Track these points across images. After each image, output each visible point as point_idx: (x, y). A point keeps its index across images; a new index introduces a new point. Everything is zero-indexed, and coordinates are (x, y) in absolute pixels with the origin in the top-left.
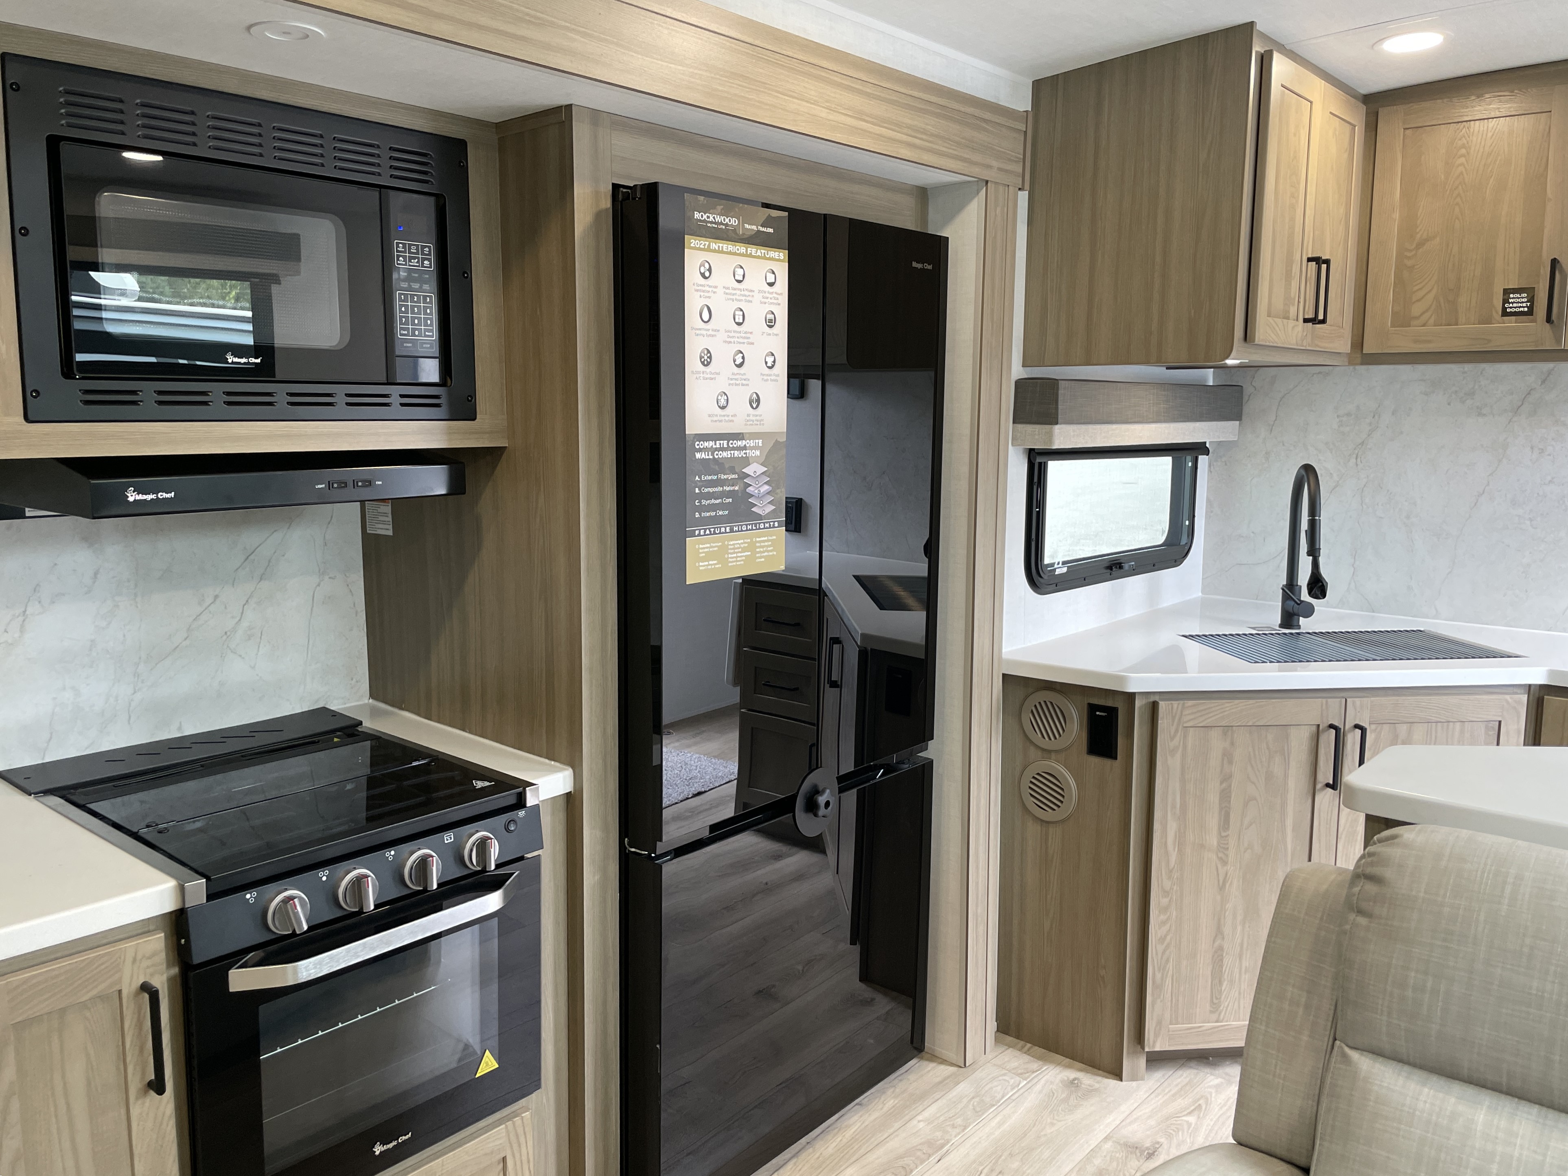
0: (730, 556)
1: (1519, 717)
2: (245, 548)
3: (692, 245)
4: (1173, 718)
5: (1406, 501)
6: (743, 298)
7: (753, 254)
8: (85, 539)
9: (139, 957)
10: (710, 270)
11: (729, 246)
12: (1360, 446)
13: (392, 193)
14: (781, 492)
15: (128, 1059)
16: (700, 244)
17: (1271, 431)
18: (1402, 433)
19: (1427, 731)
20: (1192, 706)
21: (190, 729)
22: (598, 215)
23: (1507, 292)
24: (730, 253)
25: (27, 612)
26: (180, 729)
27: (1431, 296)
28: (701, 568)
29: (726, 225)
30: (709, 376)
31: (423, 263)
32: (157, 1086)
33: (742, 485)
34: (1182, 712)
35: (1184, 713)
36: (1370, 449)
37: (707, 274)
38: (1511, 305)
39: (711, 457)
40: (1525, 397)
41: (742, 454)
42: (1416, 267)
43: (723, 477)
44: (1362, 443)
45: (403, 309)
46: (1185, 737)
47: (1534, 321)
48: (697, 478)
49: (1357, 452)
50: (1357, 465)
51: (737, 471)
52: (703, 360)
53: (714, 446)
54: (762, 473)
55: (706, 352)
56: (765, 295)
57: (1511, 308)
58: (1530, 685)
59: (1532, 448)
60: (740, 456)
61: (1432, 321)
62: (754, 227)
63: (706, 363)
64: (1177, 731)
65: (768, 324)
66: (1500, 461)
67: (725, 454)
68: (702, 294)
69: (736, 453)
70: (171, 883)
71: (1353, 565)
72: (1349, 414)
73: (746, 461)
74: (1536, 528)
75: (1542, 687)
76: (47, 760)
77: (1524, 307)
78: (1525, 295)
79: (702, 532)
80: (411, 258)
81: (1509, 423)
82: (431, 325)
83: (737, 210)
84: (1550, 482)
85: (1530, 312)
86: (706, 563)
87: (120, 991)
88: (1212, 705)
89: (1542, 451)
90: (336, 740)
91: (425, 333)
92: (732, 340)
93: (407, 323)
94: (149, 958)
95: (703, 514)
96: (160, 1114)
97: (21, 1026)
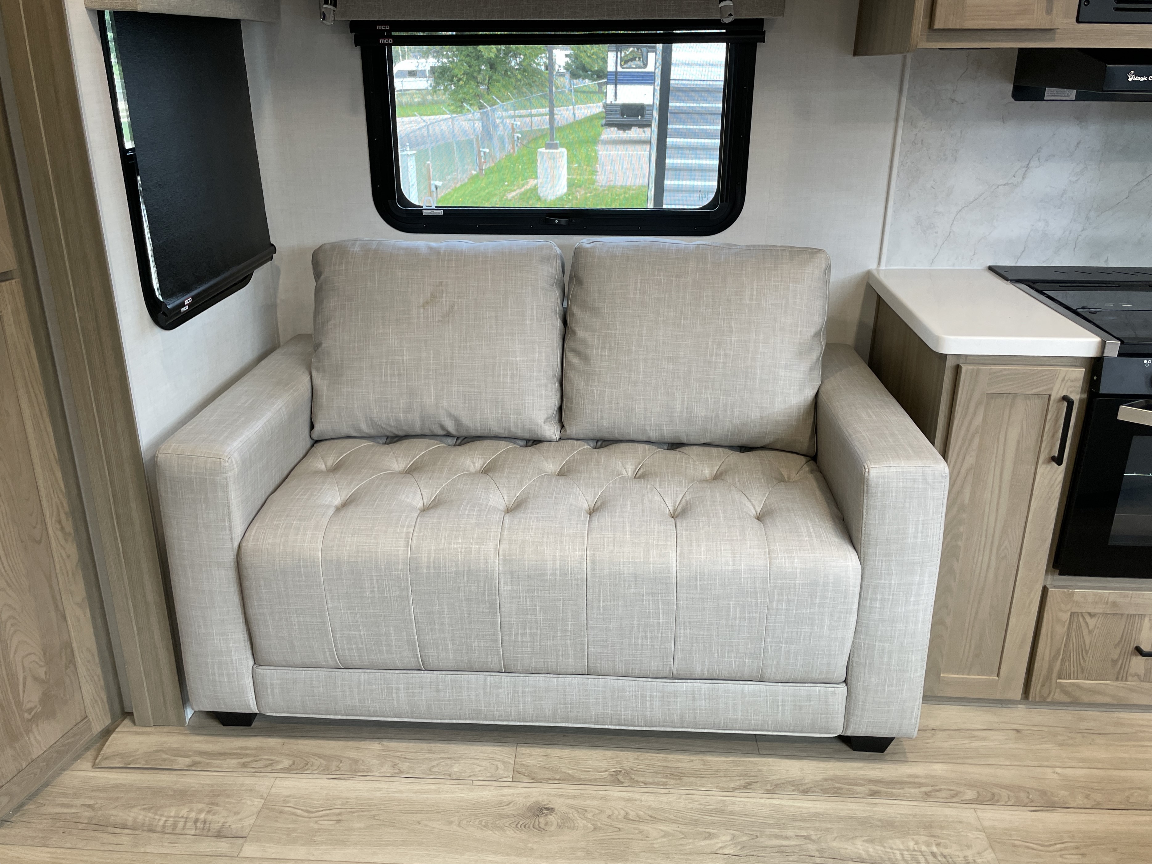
8: (1077, 119)
9: (1066, 379)
15: (1045, 438)
21: (1114, 263)
25: (1030, 165)
26: (1106, 261)
32: (1058, 460)
70: (1098, 339)
76: (1020, 264)
87: (1050, 396)
94: (1072, 381)
96: (1054, 478)
97: (991, 396)
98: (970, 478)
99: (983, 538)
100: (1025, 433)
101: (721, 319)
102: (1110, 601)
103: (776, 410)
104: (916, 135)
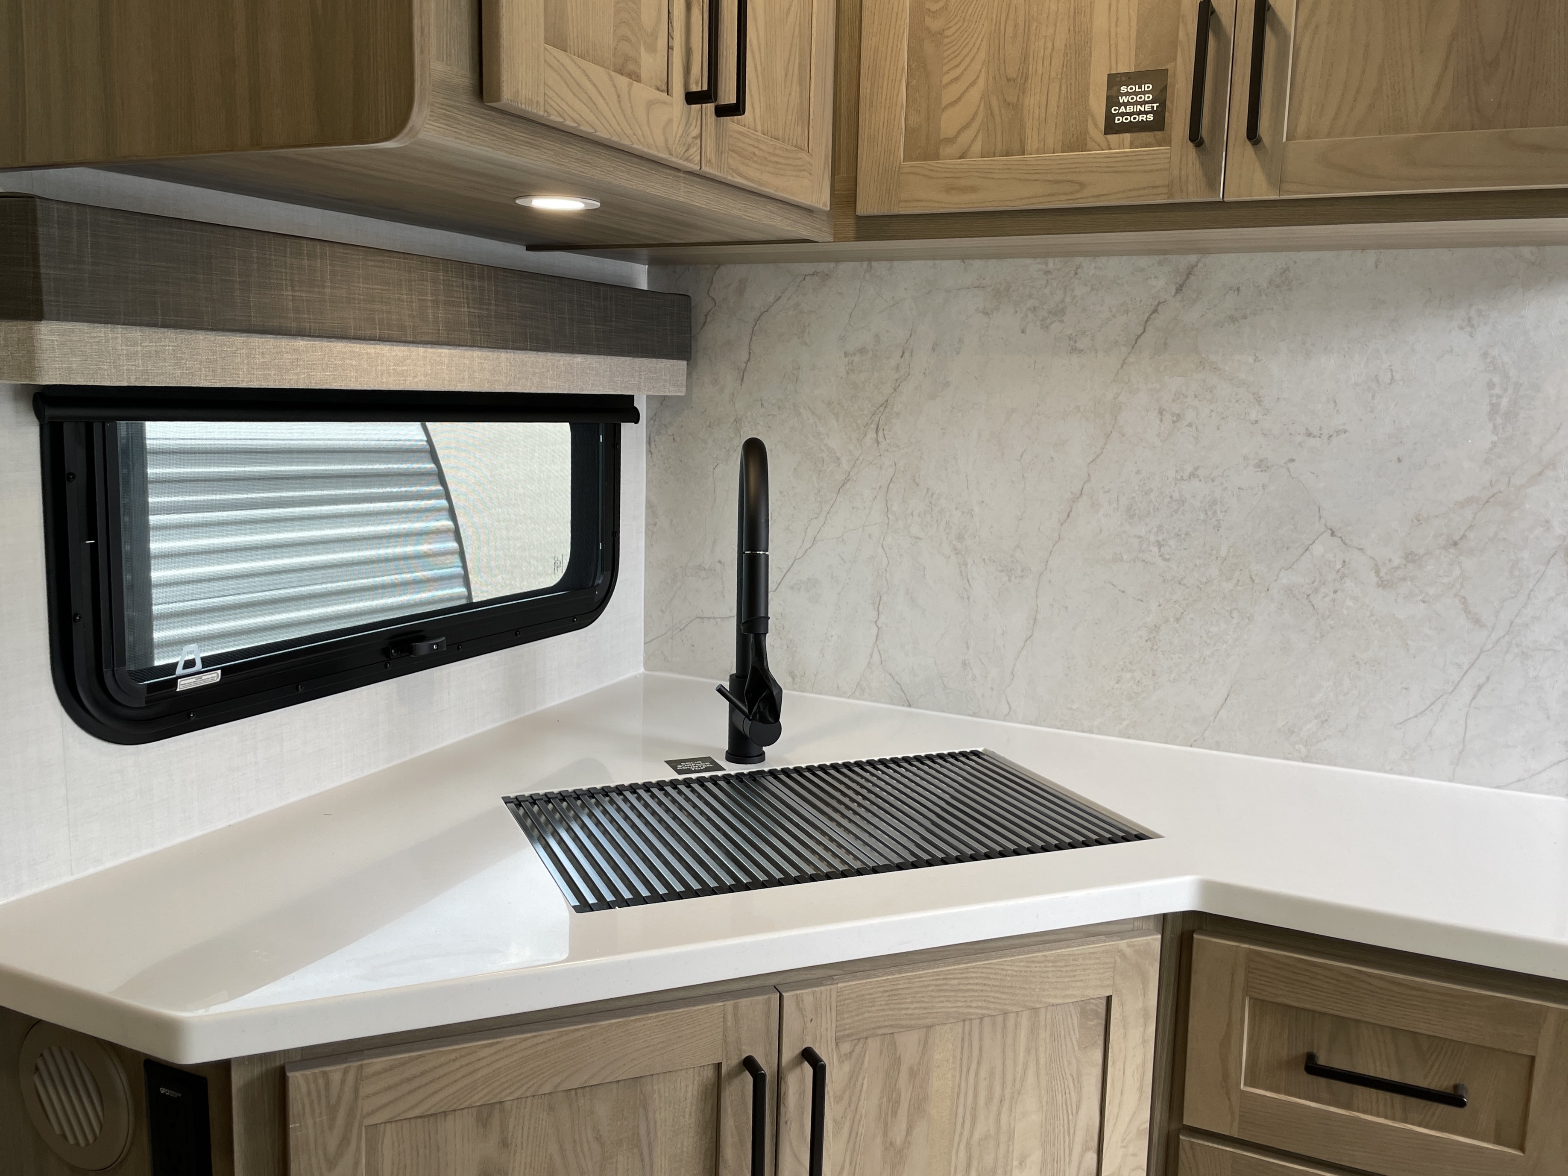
1: (1145, 983)
4: (333, 1110)
5: (956, 509)
12: (882, 409)
17: (742, 380)
18: (947, 384)
19: (963, 1039)
20: (385, 1070)
23: (1115, 81)
27: (975, 94)
34: (356, 1090)
35: (362, 1094)
36: (898, 414)
38: (1123, 109)
40: (1149, 318)
42: (948, 33)
44: (886, 404)
46: (373, 1150)
47: (1167, 142)
49: (877, 419)
50: (878, 442)
57: (1122, 115)
58: (1165, 916)
59: (1161, 412)
61: (977, 147)
64: (344, 1141)
66: (1108, 436)
71: (876, 622)
72: (862, 351)
74: (1168, 560)
75: (1186, 915)
77: (1146, 113)
78: (1147, 87)
81: (1122, 366)
84: (1192, 475)
85: (1159, 124)
88: (443, 1059)
89: (1179, 417)
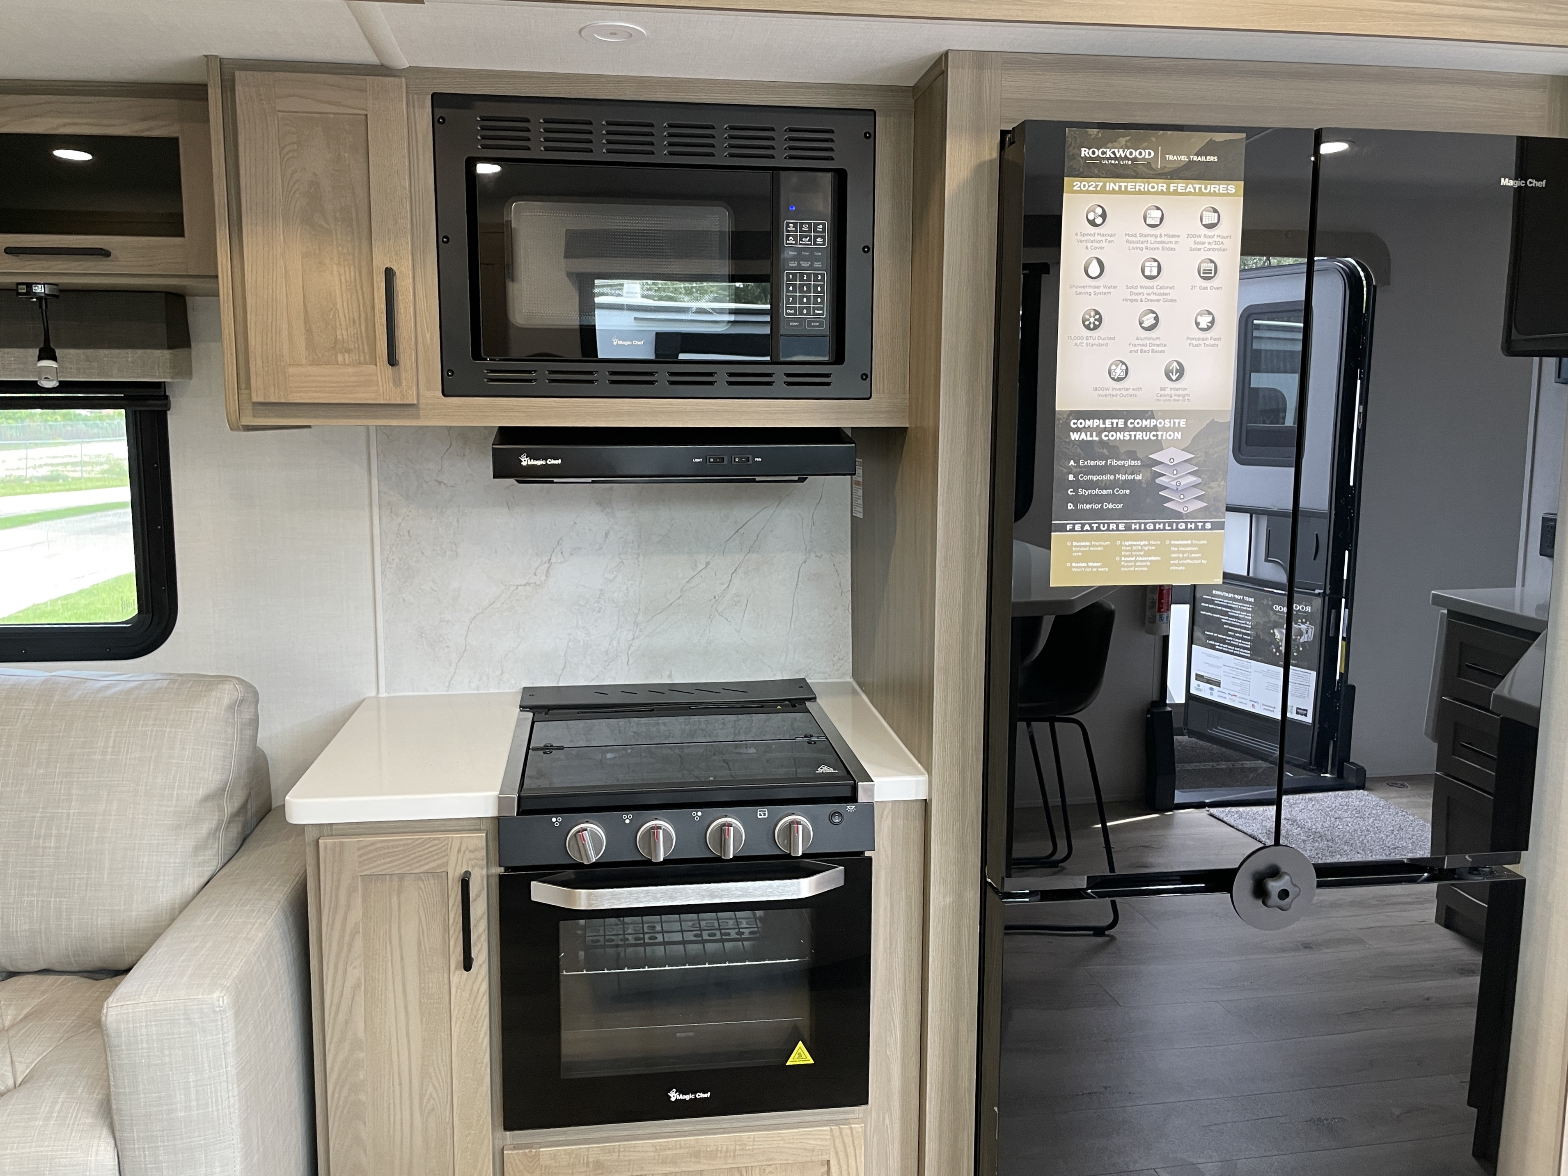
0: (1123, 559)
2: (736, 522)
3: (1075, 188)
6: (1160, 246)
7: (1179, 190)
8: (600, 504)
9: (463, 848)
10: (1104, 216)
11: (1138, 184)
13: (782, 173)
14: (1219, 486)
15: (452, 932)
16: (1089, 186)
21: (679, 679)
22: (979, 169)
24: (1140, 192)
25: (552, 561)
26: (670, 676)
28: (1074, 570)
29: (1135, 159)
30: (1096, 342)
31: (815, 241)
33: (1148, 475)
37: (1099, 221)
39: (1096, 438)
41: (1151, 436)
43: (1115, 463)
45: (791, 288)
48: (1072, 463)
51: (1139, 455)
52: (1087, 323)
53: (1102, 426)
54: (1184, 461)
55: (1093, 314)
56: (1198, 240)
60: (1145, 438)
62: (1184, 158)
63: (1092, 326)
65: (1202, 275)
67: (1120, 436)
68: (1089, 245)
69: (1139, 435)
73: (1158, 445)
79: (1078, 527)
80: (801, 237)
82: (822, 303)
83: (1154, 139)
86: (1084, 564)
87: (447, 873)
90: (779, 707)
91: (814, 311)
92: (1138, 297)
93: (794, 302)
94: (471, 852)
95: (1079, 506)
96: (475, 989)
97: (368, 879)
98: (360, 999)
99: (397, 1087)
100: (425, 928)
101: (58, 783)
102: (591, 1160)
103: (134, 913)
104: (400, 524)
